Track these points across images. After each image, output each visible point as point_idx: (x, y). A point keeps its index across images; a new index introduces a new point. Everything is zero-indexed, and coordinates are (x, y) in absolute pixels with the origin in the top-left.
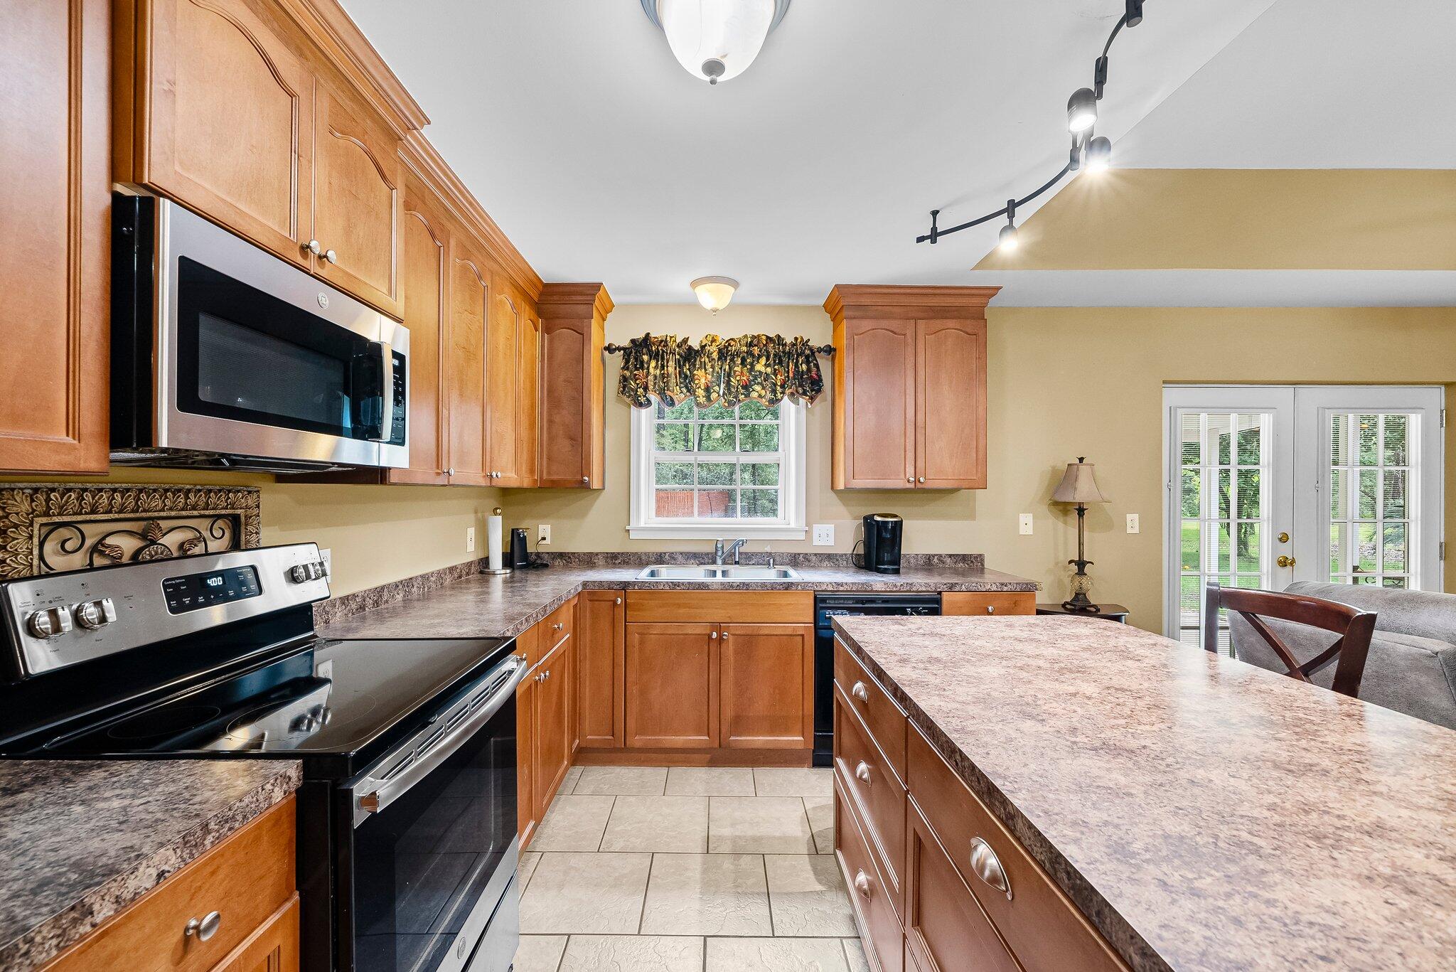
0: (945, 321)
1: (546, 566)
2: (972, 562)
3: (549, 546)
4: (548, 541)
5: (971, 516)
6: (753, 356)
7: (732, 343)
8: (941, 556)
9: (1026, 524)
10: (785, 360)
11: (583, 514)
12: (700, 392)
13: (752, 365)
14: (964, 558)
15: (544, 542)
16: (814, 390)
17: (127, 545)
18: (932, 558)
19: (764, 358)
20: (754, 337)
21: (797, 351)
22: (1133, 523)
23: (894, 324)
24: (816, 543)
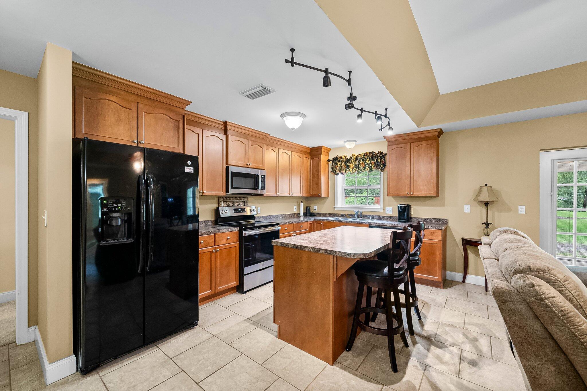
0: (421, 142)
1: (316, 216)
2: (443, 221)
3: (316, 211)
4: (316, 210)
5: (443, 205)
6: (365, 158)
7: (359, 155)
8: (430, 219)
9: (467, 209)
10: (374, 159)
11: (324, 203)
12: (351, 170)
13: (365, 161)
14: (440, 220)
15: (315, 210)
16: (383, 167)
17: (231, 204)
18: (427, 219)
19: (368, 159)
20: (365, 153)
21: (378, 156)
22: (522, 209)
23: (403, 145)
24: (387, 212)
